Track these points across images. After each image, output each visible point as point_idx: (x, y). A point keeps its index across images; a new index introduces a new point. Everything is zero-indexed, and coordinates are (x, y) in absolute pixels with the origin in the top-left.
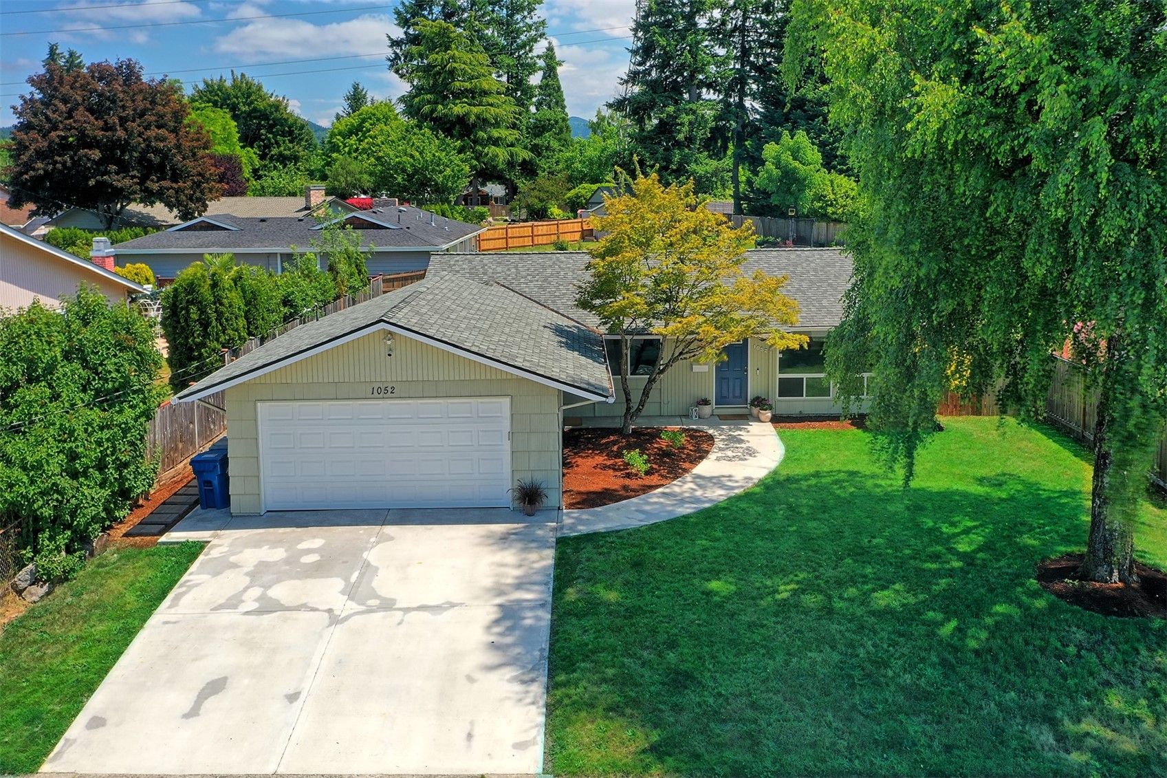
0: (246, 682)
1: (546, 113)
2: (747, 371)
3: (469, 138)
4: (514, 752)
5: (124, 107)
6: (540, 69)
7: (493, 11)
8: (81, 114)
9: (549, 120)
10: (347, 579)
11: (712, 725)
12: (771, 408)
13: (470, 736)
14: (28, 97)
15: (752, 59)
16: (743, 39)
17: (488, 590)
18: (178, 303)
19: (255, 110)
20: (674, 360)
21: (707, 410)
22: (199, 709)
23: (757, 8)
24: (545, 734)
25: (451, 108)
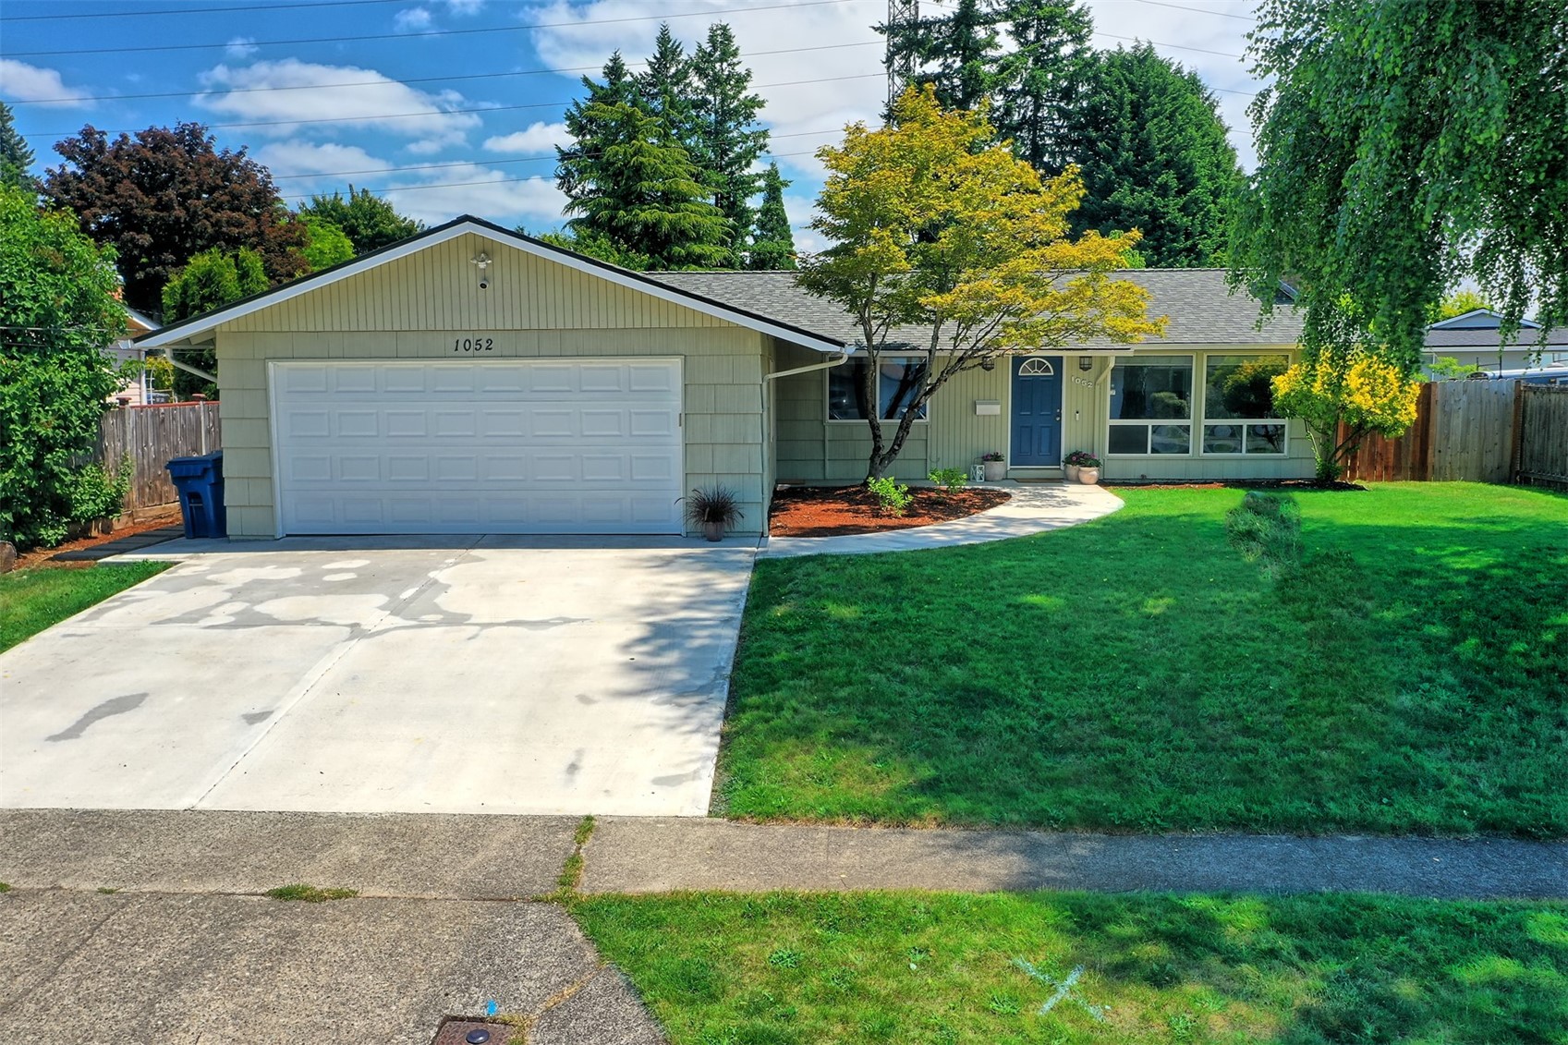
0: (179, 699)
1: (767, 245)
2: (1060, 415)
3: (661, 255)
4: (655, 788)
5: (185, 182)
6: (760, 190)
7: (698, 116)
8: (125, 188)
9: (771, 253)
10: (393, 596)
11: (1038, 755)
12: (1097, 464)
13: (573, 768)
14: (58, 171)
15: (1046, 159)
16: (1035, 133)
17: (636, 609)
18: (188, 300)
19: (380, 234)
20: (950, 371)
21: (998, 468)
22: (82, 729)
23: (1054, 93)
24: (717, 768)
25: (637, 215)
